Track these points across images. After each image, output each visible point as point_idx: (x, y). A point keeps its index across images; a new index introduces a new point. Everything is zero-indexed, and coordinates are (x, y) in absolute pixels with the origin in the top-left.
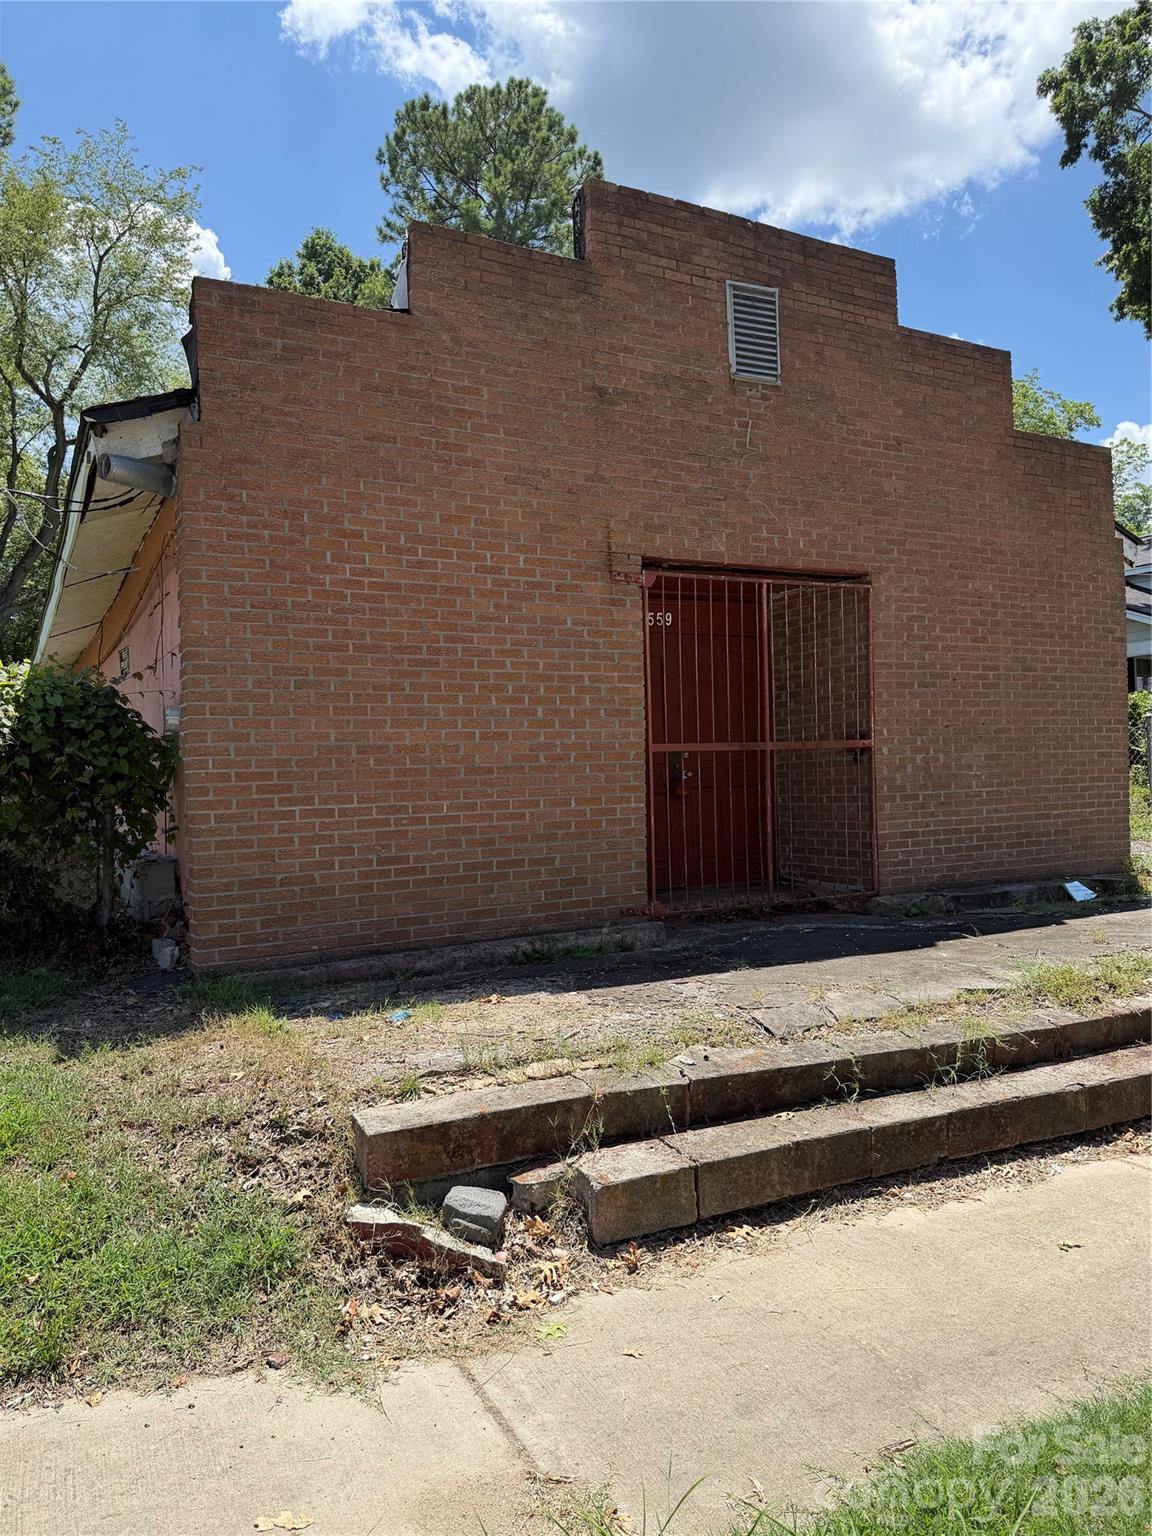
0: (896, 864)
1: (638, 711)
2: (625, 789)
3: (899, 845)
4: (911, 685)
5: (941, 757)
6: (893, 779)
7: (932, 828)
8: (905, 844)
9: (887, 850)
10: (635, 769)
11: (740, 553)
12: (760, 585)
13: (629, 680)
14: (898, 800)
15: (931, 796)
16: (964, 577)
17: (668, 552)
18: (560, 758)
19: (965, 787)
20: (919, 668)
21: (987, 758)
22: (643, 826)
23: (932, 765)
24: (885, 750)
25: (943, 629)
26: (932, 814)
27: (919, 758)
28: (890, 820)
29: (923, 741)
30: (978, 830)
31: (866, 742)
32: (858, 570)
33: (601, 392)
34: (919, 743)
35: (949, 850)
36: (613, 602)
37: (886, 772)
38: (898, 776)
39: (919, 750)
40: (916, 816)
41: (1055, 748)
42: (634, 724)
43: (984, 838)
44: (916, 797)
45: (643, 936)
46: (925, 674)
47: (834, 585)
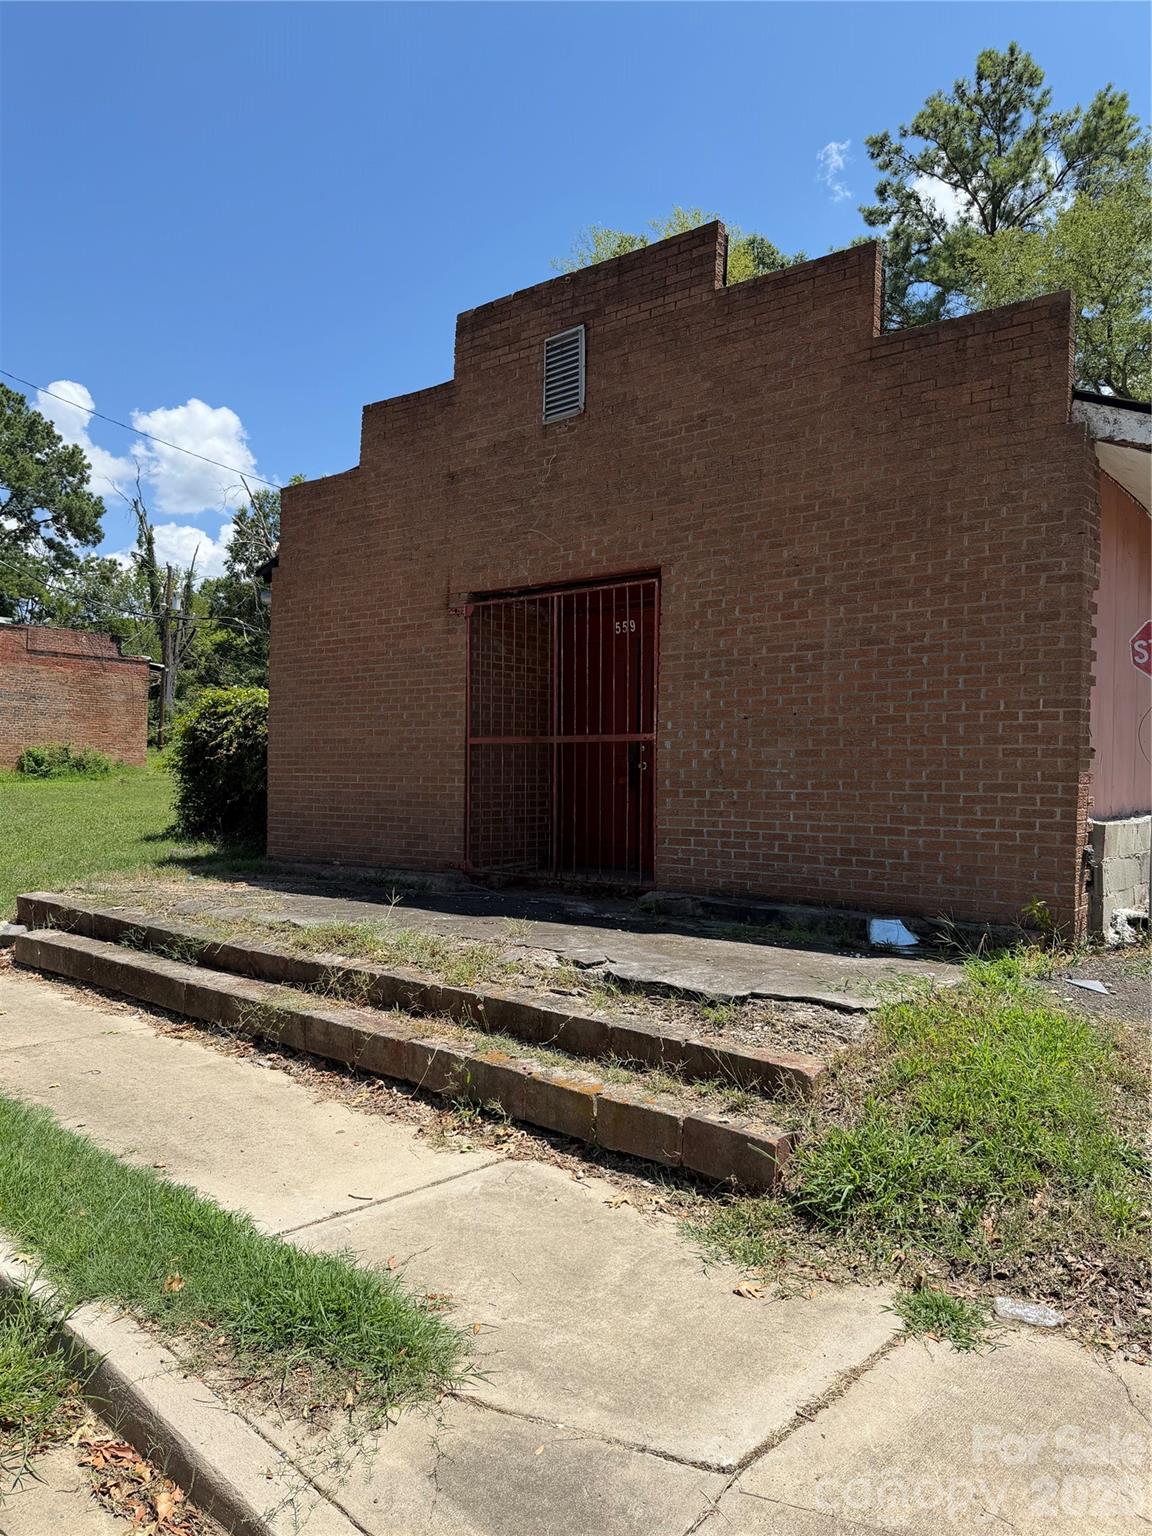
0: (675, 861)
1: (461, 713)
2: (452, 772)
3: (679, 842)
4: (700, 676)
5: (734, 752)
6: (677, 774)
7: (721, 829)
8: (687, 843)
9: (666, 845)
10: (458, 757)
11: (540, 574)
12: (553, 598)
13: (456, 689)
14: (681, 795)
15: (721, 794)
16: (773, 546)
17: (486, 586)
18: (414, 748)
19: (765, 786)
20: (712, 656)
21: (798, 754)
22: (463, 801)
23: (723, 761)
24: (668, 744)
25: (744, 611)
26: (721, 814)
27: (706, 753)
28: (670, 816)
29: (712, 735)
30: (783, 837)
31: (648, 736)
32: (647, 565)
33: (452, 476)
34: (707, 737)
35: (742, 855)
36: (449, 632)
37: (668, 765)
38: (682, 771)
39: (708, 744)
40: (701, 814)
41: (914, 742)
42: (458, 723)
43: (789, 848)
44: (701, 794)
45: (437, 883)
46: (719, 662)
47: (619, 585)
